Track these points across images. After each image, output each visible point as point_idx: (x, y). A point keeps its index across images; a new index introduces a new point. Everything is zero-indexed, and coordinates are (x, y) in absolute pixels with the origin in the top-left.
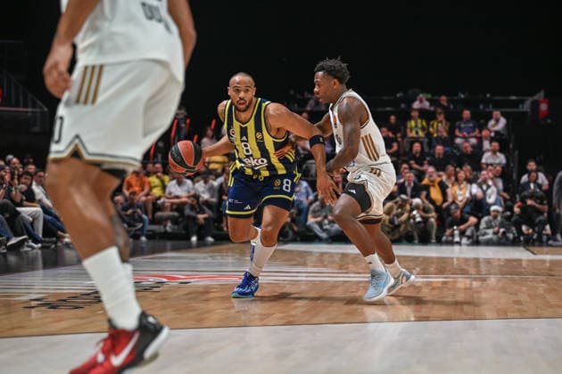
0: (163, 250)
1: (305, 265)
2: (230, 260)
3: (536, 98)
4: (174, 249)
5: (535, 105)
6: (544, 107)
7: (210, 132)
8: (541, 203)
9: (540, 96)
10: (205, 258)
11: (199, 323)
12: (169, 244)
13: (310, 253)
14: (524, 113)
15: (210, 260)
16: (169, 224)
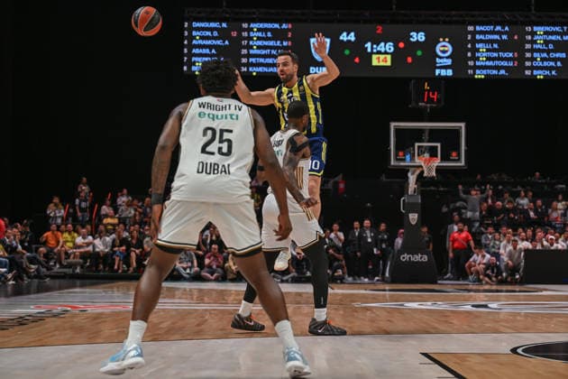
0: (74, 286)
1: (173, 297)
2: (116, 294)
3: (336, 179)
4: (82, 286)
5: (336, 184)
6: (342, 186)
7: (108, 202)
8: (339, 254)
9: (339, 178)
10: (100, 293)
11: (91, 340)
12: (78, 282)
13: (178, 289)
14: (329, 190)
15: (104, 294)
16: (78, 268)
